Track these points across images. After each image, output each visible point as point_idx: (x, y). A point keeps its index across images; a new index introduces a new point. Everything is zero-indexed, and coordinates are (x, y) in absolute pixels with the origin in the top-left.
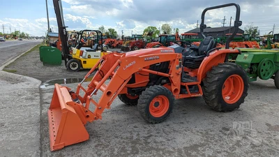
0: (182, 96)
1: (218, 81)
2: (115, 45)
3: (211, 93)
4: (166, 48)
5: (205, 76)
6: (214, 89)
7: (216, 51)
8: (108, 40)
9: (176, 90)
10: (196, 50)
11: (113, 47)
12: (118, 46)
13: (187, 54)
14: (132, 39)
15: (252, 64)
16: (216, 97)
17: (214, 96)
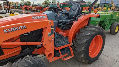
0: (56, 58)
1: (86, 43)
2: (28, 9)
3: (80, 53)
4: (40, 14)
5: (75, 37)
6: (83, 49)
7: (83, 16)
8: (25, 6)
9: (50, 55)
10: (67, 14)
11: (28, 10)
12: (30, 9)
13: (60, 18)
14: (37, 6)
15: (100, 22)
16: (84, 56)
17: (83, 56)
